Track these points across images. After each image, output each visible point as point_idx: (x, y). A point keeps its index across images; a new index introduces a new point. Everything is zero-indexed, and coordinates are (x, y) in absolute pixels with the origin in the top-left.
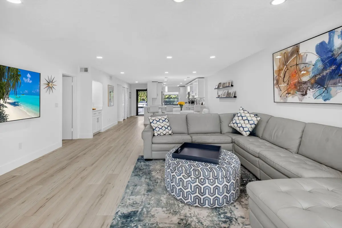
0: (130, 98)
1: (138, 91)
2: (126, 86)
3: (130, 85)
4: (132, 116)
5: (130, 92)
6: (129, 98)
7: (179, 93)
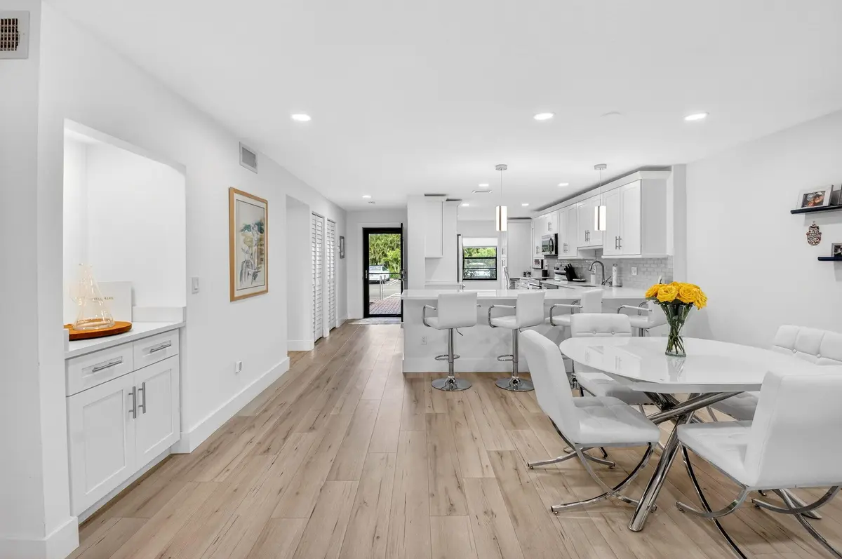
0: (342, 257)
1: (367, 232)
2: (327, 212)
3: (344, 213)
4: (349, 318)
5: (342, 238)
6: (338, 256)
7: (500, 242)
